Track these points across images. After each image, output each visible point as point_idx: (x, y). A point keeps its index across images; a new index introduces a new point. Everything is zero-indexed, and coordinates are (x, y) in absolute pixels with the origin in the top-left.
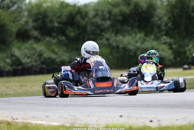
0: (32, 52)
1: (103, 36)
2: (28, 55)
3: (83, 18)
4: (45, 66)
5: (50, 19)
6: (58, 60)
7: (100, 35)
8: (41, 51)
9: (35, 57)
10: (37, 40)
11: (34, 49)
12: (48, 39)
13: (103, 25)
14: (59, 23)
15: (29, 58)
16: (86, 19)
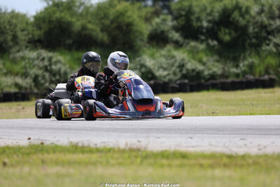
0: (171, 61)
1: (270, 40)
2: (164, 66)
3: (242, 16)
4: (186, 81)
5: (196, 15)
6: (206, 73)
7: (266, 39)
8: (183, 60)
9: (174, 69)
10: (178, 45)
11: (173, 57)
12: (193, 44)
13: (270, 25)
14: (209, 22)
15: (165, 69)
16: (247, 17)
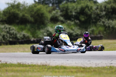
5: (70, 10)
6: (74, 34)
7: (99, 19)
10: (62, 22)
12: (69, 22)
13: (101, 14)
14: (76, 13)
16: (91, 11)
